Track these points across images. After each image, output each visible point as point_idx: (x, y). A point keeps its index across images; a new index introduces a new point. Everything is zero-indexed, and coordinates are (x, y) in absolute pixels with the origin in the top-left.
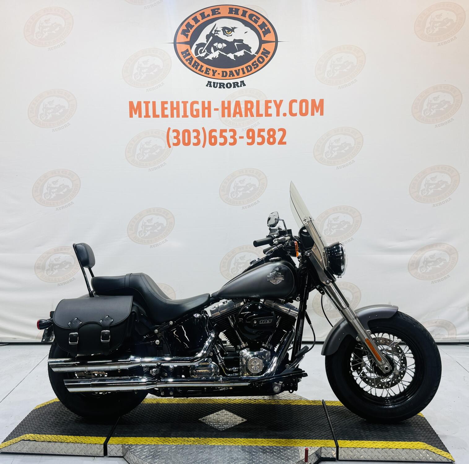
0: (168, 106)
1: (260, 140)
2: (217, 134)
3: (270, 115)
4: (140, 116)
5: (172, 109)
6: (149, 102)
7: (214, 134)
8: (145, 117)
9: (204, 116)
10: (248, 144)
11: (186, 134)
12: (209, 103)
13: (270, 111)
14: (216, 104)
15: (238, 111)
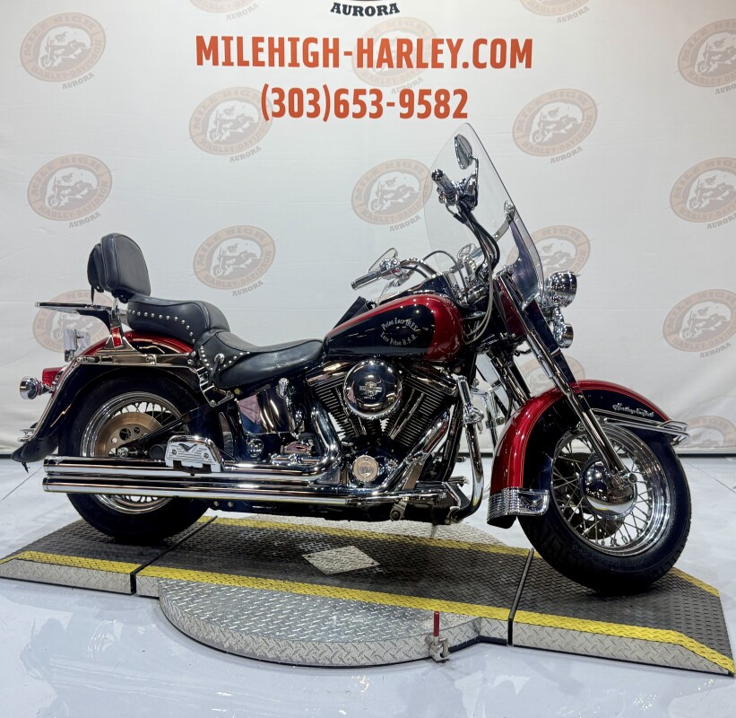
0: (264, 45)
1: (422, 109)
2: (349, 98)
3: (441, 66)
4: (215, 63)
5: (272, 51)
6: (231, 38)
7: (343, 97)
8: (224, 64)
9: (326, 64)
10: (403, 116)
11: (296, 96)
12: (336, 41)
13: (440, 59)
14: (347, 44)
15: (385, 57)
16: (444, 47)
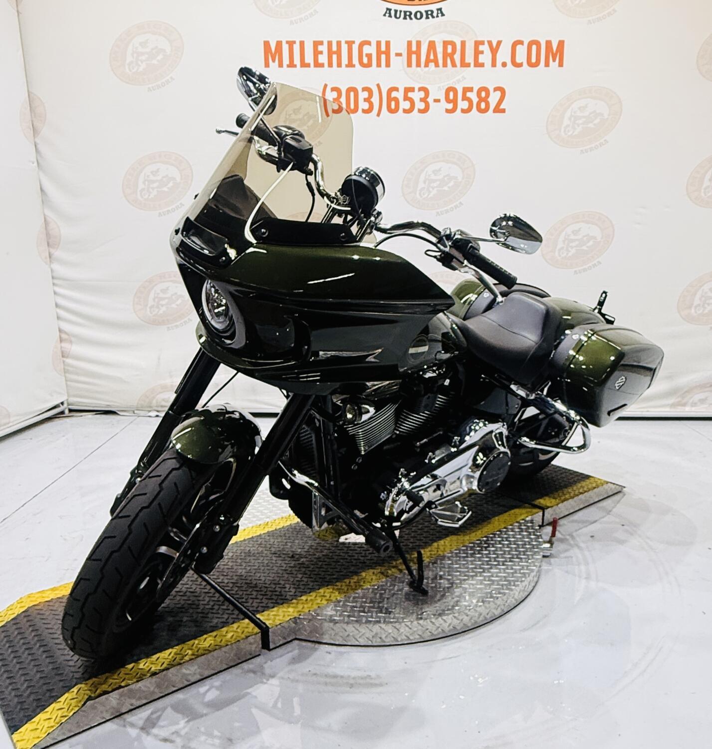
0: (324, 48)
1: (464, 105)
2: (400, 95)
3: (482, 65)
4: (281, 65)
5: (330, 53)
6: (294, 42)
7: (394, 94)
9: (379, 65)
10: (448, 111)
11: (352, 94)
12: (388, 44)
13: (482, 58)
14: (399, 46)
15: (432, 57)
16: (485, 48)
